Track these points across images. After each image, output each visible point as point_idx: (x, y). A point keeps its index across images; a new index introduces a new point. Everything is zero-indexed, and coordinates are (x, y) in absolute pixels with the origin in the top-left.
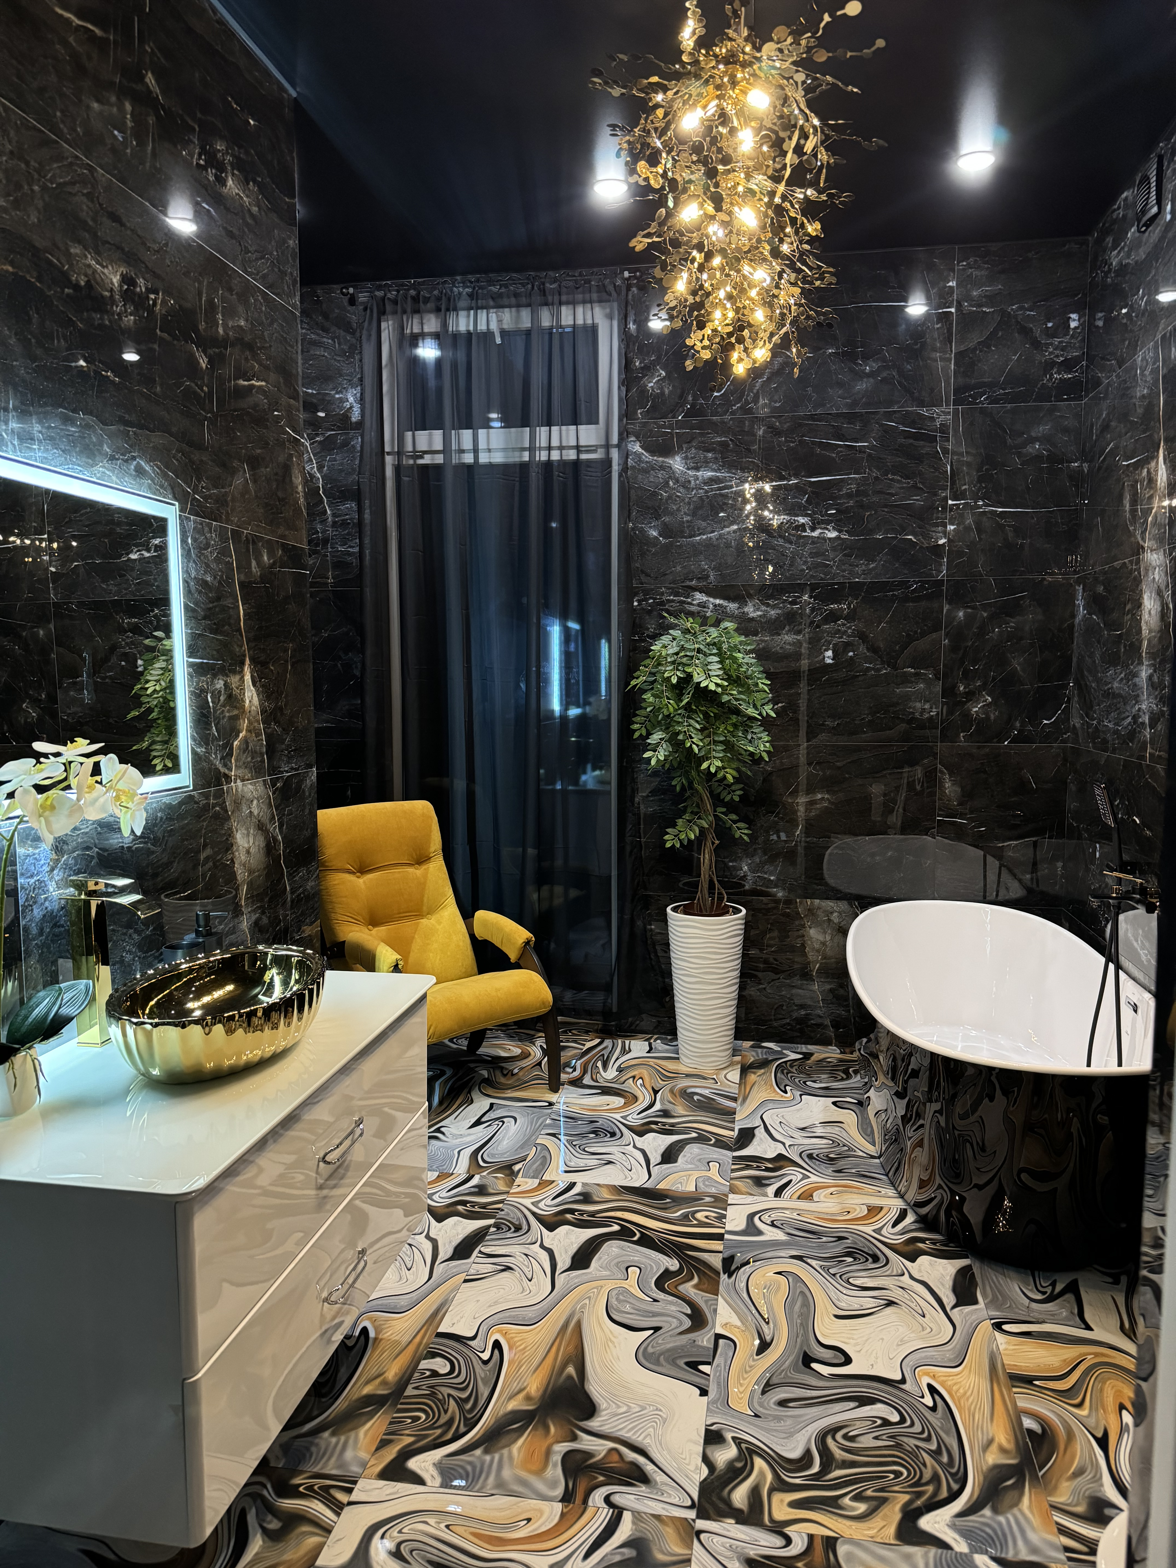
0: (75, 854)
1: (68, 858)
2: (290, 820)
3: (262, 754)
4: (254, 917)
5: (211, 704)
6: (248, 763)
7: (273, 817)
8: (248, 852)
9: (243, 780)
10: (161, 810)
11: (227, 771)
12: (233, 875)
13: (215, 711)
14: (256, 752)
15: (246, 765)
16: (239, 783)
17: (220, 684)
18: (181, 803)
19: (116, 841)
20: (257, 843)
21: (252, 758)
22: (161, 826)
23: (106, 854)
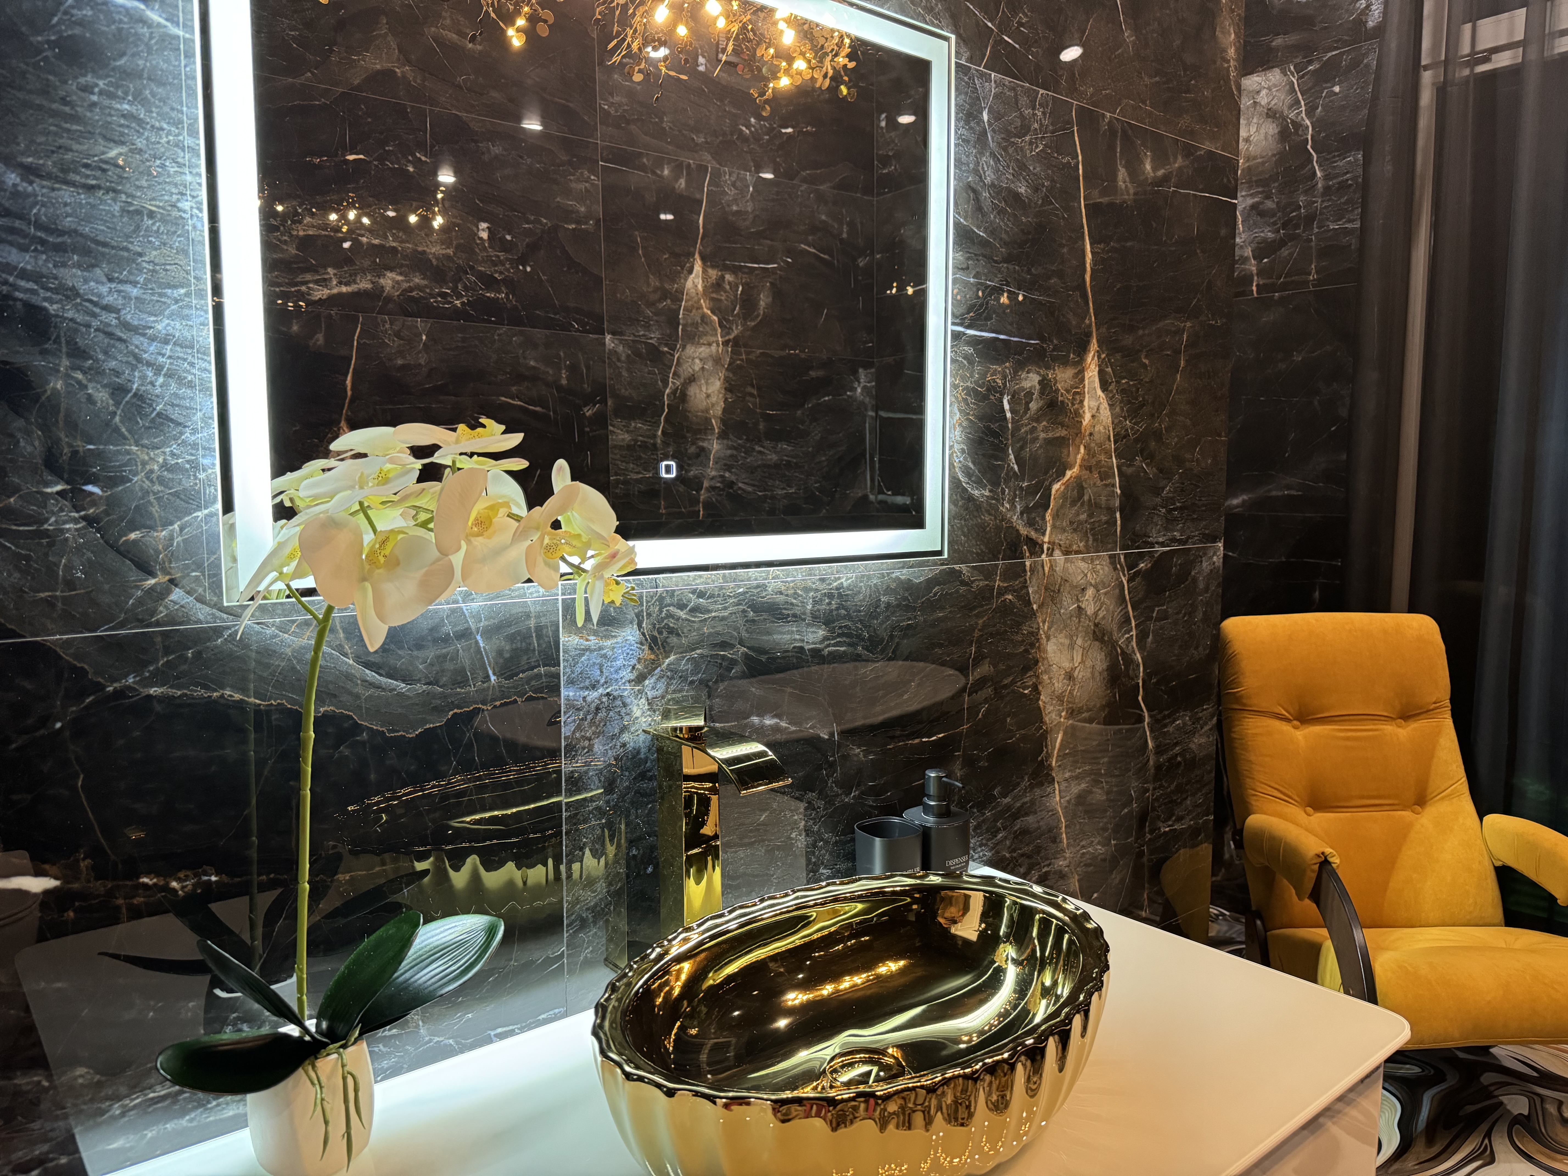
0: (695, 654)
1: (679, 660)
2: (1162, 628)
3: (1111, 511)
4: (1076, 789)
5: (1009, 415)
6: (1080, 523)
7: (1127, 620)
8: (1070, 676)
9: (1067, 553)
10: (888, 591)
11: (1033, 535)
12: (1037, 715)
13: (1017, 428)
14: (1098, 506)
15: (1076, 527)
16: (1058, 555)
17: (1031, 380)
18: (931, 583)
19: (788, 637)
20: (1089, 663)
21: (1090, 516)
22: (887, 618)
23: (763, 658)
